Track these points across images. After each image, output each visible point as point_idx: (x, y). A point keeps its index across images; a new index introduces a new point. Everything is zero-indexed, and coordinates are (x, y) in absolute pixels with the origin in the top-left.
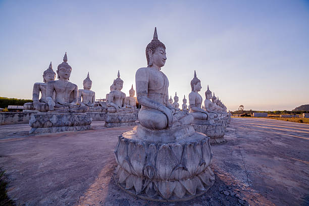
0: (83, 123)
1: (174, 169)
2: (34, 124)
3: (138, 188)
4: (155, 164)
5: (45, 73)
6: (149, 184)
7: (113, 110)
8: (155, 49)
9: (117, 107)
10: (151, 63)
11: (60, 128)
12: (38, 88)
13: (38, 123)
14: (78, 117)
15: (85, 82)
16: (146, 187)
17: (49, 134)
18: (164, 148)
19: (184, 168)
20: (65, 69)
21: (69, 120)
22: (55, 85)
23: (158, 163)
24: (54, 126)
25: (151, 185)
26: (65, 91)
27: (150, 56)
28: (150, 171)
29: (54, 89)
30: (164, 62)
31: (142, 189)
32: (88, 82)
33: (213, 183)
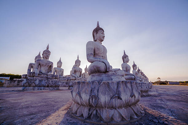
0: (54, 85)
1: (111, 98)
2: (25, 84)
3: (85, 115)
4: (98, 95)
5: (36, 57)
6: (93, 111)
7: (74, 78)
8: (98, 31)
9: (76, 76)
10: (95, 39)
11: (40, 88)
12: (31, 66)
13: (27, 84)
14: (52, 82)
15: (58, 63)
16: (91, 114)
17: (33, 91)
18: (104, 83)
19: (119, 98)
20: (47, 53)
21: (46, 83)
22: (40, 62)
23: (100, 94)
24: (36, 87)
25: (95, 112)
26: (46, 65)
27: (95, 35)
28: (94, 100)
29: (40, 64)
30: (104, 39)
31: (88, 115)
32: (60, 63)
33: (143, 115)
